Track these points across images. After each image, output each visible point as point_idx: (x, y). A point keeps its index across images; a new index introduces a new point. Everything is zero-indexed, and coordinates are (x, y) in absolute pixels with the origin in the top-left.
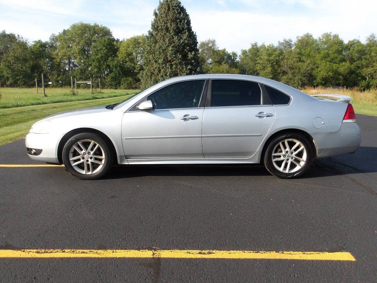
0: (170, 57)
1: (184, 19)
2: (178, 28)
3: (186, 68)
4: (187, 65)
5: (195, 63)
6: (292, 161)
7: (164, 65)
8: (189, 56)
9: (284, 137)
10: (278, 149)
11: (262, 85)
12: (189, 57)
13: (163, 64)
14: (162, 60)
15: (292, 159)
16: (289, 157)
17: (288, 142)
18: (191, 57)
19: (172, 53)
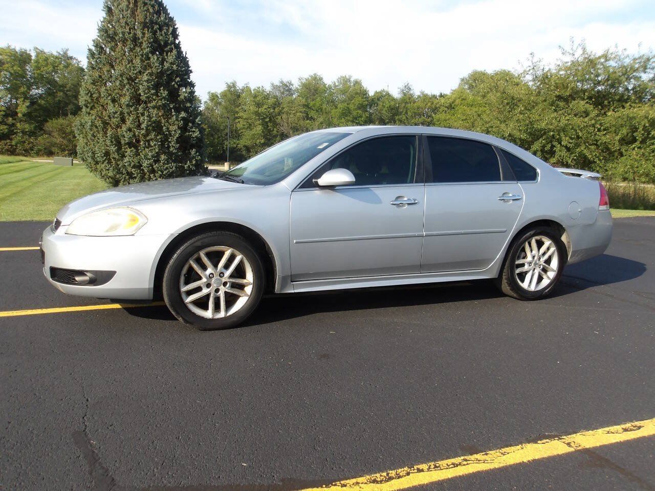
0: (145, 94)
1: (168, 25)
2: (156, 40)
3: (177, 117)
4: (178, 110)
6: (541, 272)
8: (181, 95)
11: (497, 148)
12: (182, 97)
13: (131, 106)
14: (127, 98)
15: (539, 268)
18: (185, 97)
19: (148, 86)
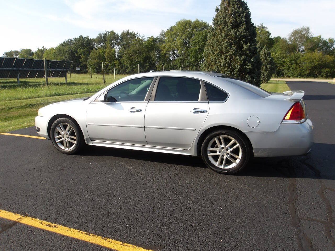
0: (225, 49)
3: (240, 58)
5: (249, 54)
6: (228, 158)
7: (219, 57)
10: (214, 145)
11: (203, 82)
12: (244, 49)
15: (227, 155)
16: (224, 153)
17: (224, 138)
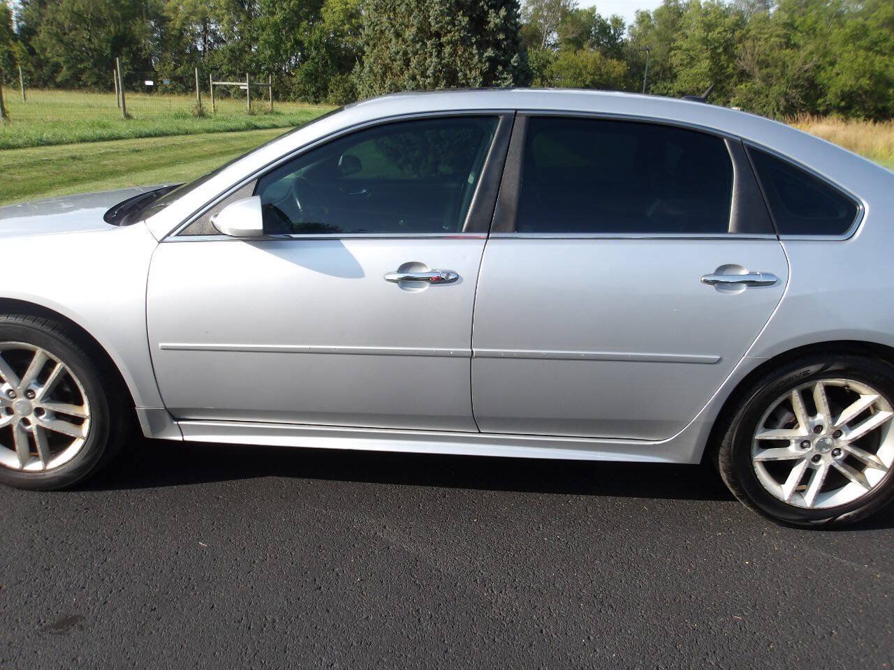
0: (437, 23)
3: (481, 55)
4: (482, 46)
5: (505, 43)
6: (837, 466)
8: (490, 22)
9: (813, 369)
10: (782, 416)
11: (739, 144)
12: (492, 25)
13: (417, 42)
14: (414, 30)
15: (834, 455)
16: (824, 450)
17: (829, 390)
18: (496, 25)
19: (441, 11)
